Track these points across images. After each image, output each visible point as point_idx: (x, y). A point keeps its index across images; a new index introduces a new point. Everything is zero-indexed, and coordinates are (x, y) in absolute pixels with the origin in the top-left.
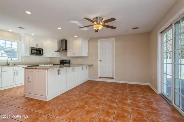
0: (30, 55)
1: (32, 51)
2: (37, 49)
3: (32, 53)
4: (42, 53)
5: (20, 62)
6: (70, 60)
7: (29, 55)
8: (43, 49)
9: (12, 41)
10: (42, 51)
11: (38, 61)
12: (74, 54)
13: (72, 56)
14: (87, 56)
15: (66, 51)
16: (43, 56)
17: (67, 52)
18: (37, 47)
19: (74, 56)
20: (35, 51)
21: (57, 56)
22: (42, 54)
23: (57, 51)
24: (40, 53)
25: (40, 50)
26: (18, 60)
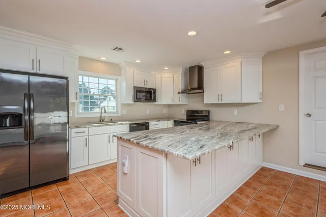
0: (135, 102)
1: (138, 93)
2: (147, 90)
3: (137, 98)
4: (155, 96)
5: (120, 114)
6: (209, 111)
7: (133, 103)
8: (155, 89)
9: (107, 79)
10: (155, 93)
11: (148, 112)
12: (220, 96)
13: (216, 102)
14: (258, 101)
15: (201, 91)
16: (156, 103)
17: (203, 92)
18: (146, 87)
19: (220, 102)
20: (144, 94)
21: (180, 103)
22: (154, 99)
23: (182, 92)
24: (151, 97)
25: (151, 92)
26: (117, 112)
